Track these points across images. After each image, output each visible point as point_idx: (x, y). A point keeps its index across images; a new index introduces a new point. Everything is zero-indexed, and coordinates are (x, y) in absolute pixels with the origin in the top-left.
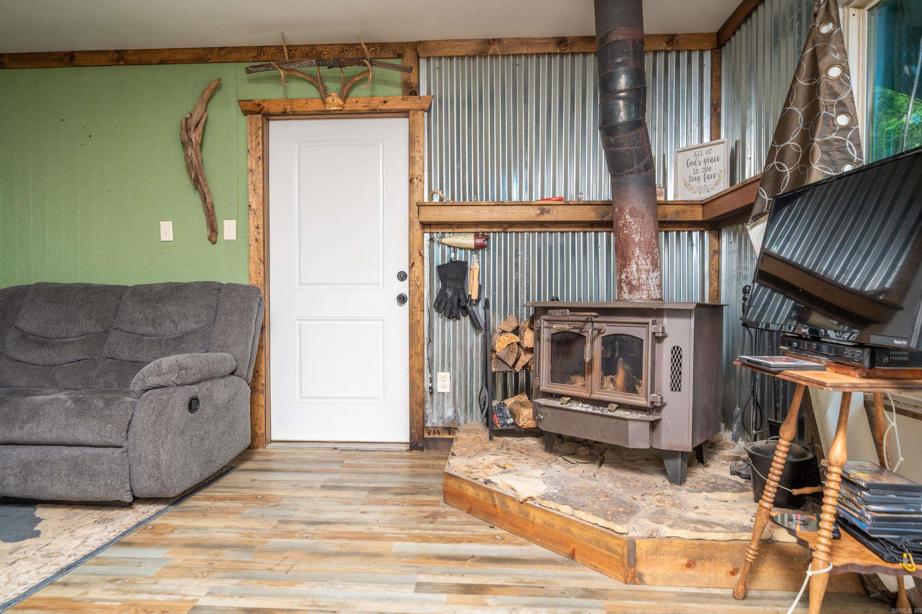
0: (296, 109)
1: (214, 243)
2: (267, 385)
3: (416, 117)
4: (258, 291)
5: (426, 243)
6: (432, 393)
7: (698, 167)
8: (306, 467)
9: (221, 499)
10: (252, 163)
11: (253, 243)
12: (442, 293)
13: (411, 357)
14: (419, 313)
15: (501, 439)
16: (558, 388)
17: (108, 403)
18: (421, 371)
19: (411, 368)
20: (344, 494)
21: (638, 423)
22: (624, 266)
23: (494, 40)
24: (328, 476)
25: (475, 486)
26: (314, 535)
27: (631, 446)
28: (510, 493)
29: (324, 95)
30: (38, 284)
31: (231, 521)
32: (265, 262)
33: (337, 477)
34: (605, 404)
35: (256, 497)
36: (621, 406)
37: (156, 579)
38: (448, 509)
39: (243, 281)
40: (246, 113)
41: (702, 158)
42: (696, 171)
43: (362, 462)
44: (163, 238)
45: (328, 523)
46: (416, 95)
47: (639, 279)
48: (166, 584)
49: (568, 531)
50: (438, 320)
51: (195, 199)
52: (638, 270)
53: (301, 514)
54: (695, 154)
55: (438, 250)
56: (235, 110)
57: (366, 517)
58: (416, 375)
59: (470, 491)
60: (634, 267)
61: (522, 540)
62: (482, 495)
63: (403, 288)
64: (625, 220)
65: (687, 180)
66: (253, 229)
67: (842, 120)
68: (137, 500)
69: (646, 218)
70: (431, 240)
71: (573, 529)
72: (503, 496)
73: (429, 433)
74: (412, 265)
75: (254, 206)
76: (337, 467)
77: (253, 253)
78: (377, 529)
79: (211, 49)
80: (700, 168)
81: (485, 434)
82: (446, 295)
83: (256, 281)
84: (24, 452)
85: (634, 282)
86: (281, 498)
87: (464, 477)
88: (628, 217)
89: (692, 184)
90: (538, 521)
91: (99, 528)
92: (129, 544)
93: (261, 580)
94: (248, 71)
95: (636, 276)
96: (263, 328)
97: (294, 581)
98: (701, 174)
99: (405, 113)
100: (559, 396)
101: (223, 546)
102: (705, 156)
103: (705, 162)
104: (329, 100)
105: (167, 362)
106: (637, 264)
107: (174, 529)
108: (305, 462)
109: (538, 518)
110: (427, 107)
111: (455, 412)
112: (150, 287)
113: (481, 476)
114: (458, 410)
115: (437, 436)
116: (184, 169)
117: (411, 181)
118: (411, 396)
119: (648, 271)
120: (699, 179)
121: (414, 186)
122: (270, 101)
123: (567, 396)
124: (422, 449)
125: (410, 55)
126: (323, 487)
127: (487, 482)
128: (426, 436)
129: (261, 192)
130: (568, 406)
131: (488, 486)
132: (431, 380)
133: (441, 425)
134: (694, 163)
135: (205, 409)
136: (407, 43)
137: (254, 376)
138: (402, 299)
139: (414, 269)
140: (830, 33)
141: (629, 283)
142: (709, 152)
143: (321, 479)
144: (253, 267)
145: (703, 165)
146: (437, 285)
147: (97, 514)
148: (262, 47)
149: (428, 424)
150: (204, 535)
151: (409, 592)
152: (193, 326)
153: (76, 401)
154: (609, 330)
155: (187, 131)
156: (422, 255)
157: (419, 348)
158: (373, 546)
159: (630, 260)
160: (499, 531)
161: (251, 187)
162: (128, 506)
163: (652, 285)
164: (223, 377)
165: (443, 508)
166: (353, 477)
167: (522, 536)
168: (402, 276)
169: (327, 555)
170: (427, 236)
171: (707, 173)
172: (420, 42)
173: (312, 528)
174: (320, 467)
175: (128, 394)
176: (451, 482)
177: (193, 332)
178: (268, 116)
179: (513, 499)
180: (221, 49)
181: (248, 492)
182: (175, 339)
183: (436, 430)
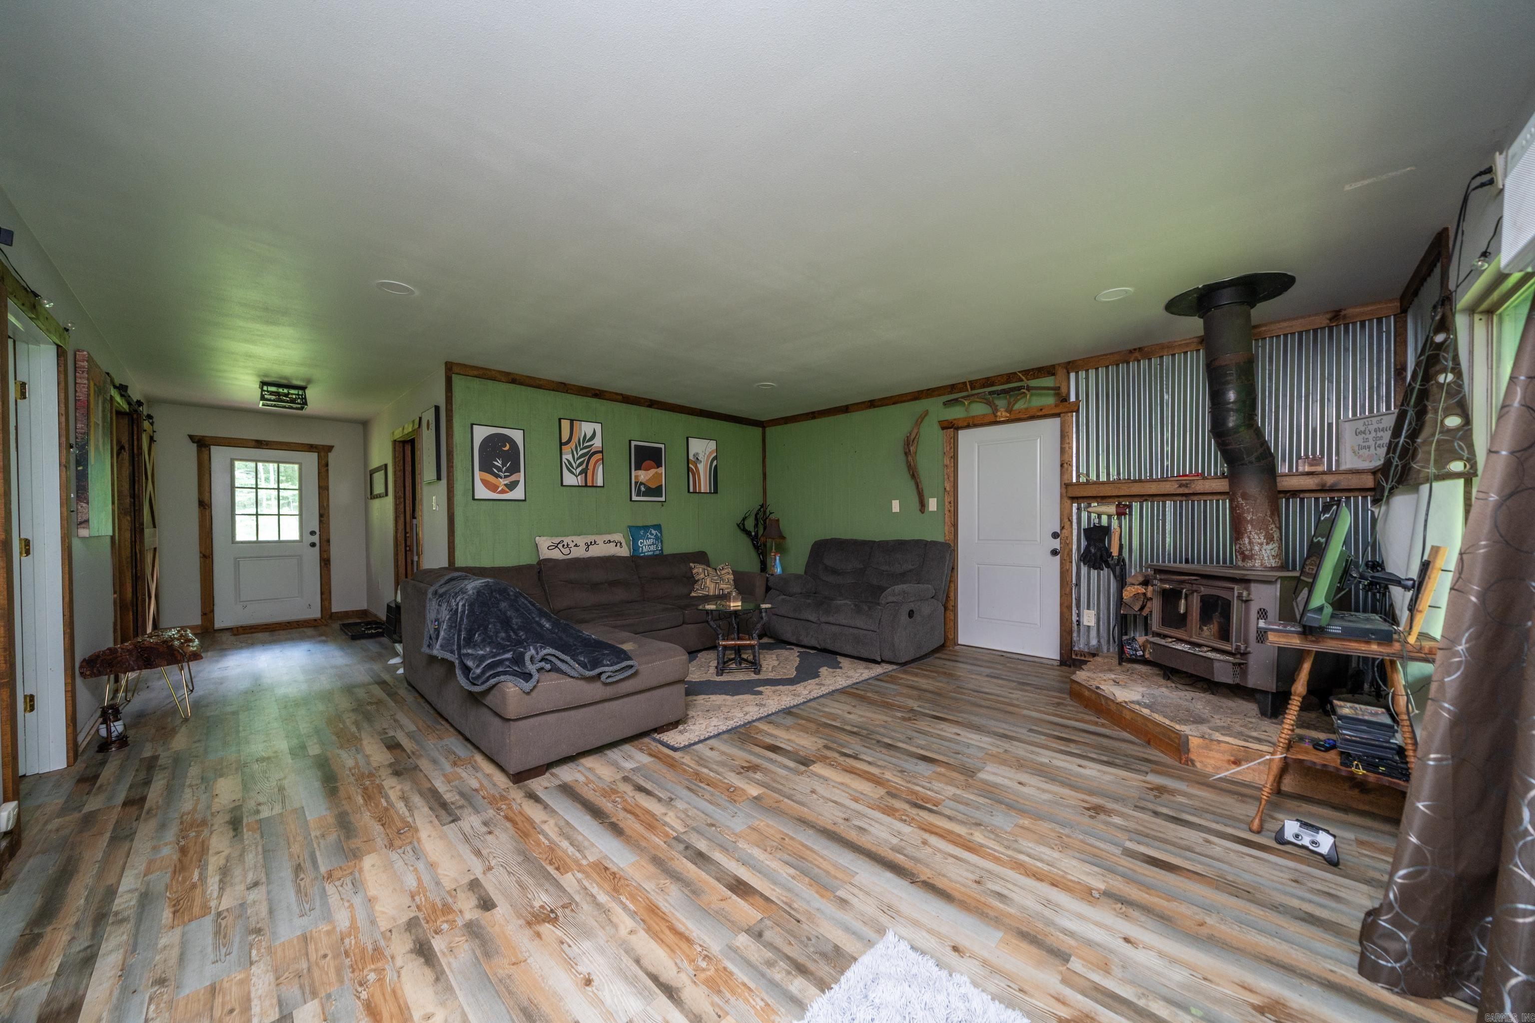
0: (976, 422)
1: (923, 513)
2: (955, 607)
3: (1066, 418)
4: (949, 545)
5: (1075, 510)
6: (1079, 625)
7: (1368, 436)
8: (979, 663)
9: (927, 671)
10: (947, 461)
11: (947, 512)
12: (1087, 548)
13: (1061, 596)
14: (1068, 564)
15: (1129, 665)
16: (1167, 631)
17: (870, 608)
18: (1070, 608)
19: (1061, 605)
20: (1000, 682)
21: (1222, 663)
22: (1237, 539)
23: (1135, 350)
24: (992, 670)
25: (1089, 689)
26: (976, 697)
27: (1216, 680)
28: (1112, 697)
29: (995, 410)
30: (832, 539)
31: (930, 681)
32: (955, 525)
33: (998, 672)
34: (1199, 645)
35: (945, 673)
36: (1214, 650)
37: (895, 696)
38: (1072, 703)
39: (940, 539)
40: (943, 428)
41: (1372, 428)
42: (1367, 440)
43: (1020, 667)
44: (894, 511)
45: (986, 693)
46: (1066, 401)
47: (1251, 550)
48: (898, 698)
49: (1146, 725)
50: (1084, 570)
51: (911, 484)
52: (1250, 543)
53: (970, 686)
54: (1364, 424)
55: (1084, 515)
56: (937, 427)
57: (1011, 695)
58: (1065, 610)
59: (1087, 693)
60: (1247, 541)
61: (1116, 728)
62: (1093, 697)
63: (1056, 544)
64: (1238, 502)
65: (1356, 448)
66: (947, 504)
67: (1453, 421)
68: (883, 661)
69: (1258, 501)
70: (1079, 509)
71: (1149, 724)
72: (1107, 698)
73: (1076, 655)
74: (1062, 528)
75: (948, 489)
76: (1000, 667)
77: (947, 520)
78: (1016, 702)
79: (922, 391)
80: (1370, 437)
81: (1115, 661)
82: (1090, 551)
83: (949, 538)
84: (834, 629)
85: (1247, 553)
86: (960, 676)
87: (1084, 683)
88: (1240, 499)
89: (1361, 452)
90: (1128, 717)
91: (867, 671)
92: (881, 680)
93: (944, 707)
94: (945, 404)
95: (1249, 547)
96: (953, 569)
97: (961, 712)
98: (1371, 443)
99: (1057, 415)
100: (1165, 636)
101: (925, 691)
102: (1376, 426)
103: (1375, 431)
104: (999, 414)
105: (898, 588)
106: (1249, 537)
107: (901, 678)
108: (977, 659)
109: (1128, 715)
110: (1076, 409)
111: (1099, 641)
112: (887, 542)
113: (1094, 684)
114: (1102, 641)
115: (1083, 658)
116: (906, 469)
117: (1062, 465)
118: (1061, 626)
119: (1261, 544)
120: (1369, 447)
121: (1064, 469)
122: (959, 419)
123: (1171, 637)
124: (1070, 666)
125: (1061, 372)
126: (987, 676)
127: (1098, 688)
128: (1074, 657)
129: (952, 479)
130: (1170, 645)
131: (1098, 691)
132: (1078, 615)
133: (1086, 650)
134: (1364, 432)
135: (917, 617)
136: (1059, 365)
137: (947, 599)
138: (1054, 553)
139: (1064, 531)
140: (1442, 343)
141: (1242, 553)
142: (1380, 422)
143: (988, 671)
144: (947, 528)
145: (1373, 434)
146: (1084, 543)
147: (864, 664)
148: (953, 385)
149: (1076, 648)
150: (917, 684)
151: (1024, 731)
152: (910, 567)
153: (855, 605)
154: (1204, 591)
155: (908, 445)
156: (1071, 521)
157: (1068, 590)
158: (1010, 709)
159: (1243, 534)
160: (1103, 721)
161: (946, 477)
162: (878, 663)
163: (1265, 555)
164: (927, 600)
165: (1068, 701)
166: (1009, 674)
167: (1119, 726)
168: (1055, 535)
169: (981, 706)
170: (1075, 505)
171: (1378, 442)
172: (1069, 363)
173: (976, 694)
174: (988, 664)
175: (879, 604)
176: (1075, 686)
177: (910, 571)
178: (958, 428)
179: (1113, 701)
180: (928, 390)
181: (941, 670)
182: (901, 574)
183: (1082, 654)
